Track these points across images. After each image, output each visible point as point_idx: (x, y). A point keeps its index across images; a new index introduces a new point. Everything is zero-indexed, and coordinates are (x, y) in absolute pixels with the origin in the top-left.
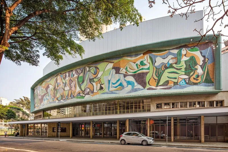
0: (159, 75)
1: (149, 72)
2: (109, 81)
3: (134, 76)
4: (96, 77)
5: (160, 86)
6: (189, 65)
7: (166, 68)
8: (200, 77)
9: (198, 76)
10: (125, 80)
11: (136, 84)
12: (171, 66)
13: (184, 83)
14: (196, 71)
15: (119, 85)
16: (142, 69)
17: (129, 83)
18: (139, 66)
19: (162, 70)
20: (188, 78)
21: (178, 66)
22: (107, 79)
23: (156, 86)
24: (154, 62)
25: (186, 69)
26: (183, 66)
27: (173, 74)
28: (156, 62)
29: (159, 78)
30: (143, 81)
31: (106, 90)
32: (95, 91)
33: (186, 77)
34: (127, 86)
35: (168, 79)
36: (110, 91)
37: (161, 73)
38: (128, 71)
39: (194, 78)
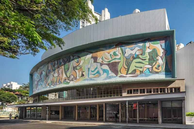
0: (129, 64)
1: (120, 62)
2: (89, 69)
3: (108, 65)
4: (78, 65)
5: (129, 74)
6: (152, 56)
7: (134, 58)
8: (161, 66)
9: (159, 66)
10: (101, 69)
11: (110, 72)
12: (138, 57)
13: (148, 72)
14: (157, 61)
15: (96, 73)
16: (115, 59)
17: (105, 71)
18: (113, 56)
19: (130, 60)
20: (151, 68)
21: (144, 56)
22: (87, 67)
24: (124, 53)
25: (149, 59)
26: (147, 57)
27: (139, 64)
28: (125, 53)
29: (128, 67)
30: (115, 69)
31: (86, 77)
32: (78, 78)
33: (150, 66)
34: (103, 74)
35: (135, 68)
36: (90, 78)
37: (130, 63)
38: (103, 60)
39: (156, 68)
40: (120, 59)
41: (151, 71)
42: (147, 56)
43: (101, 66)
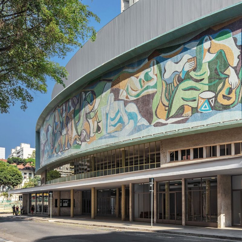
0: (171, 96)
1: (156, 92)
2: (107, 114)
3: (136, 102)
4: (92, 110)
5: (172, 117)
6: (216, 70)
7: (181, 81)
8: (234, 91)
9: (230, 91)
10: (126, 111)
11: (139, 117)
12: (188, 77)
13: (208, 108)
14: (227, 80)
15: (118, 122)
16: (147, 88)
17: (131, 116)
18: (144, 82)
19: (174, 85)
20: (213, 97)
21: (199, 73)
22: (105, 112)
23: (165, 118)
24: (163, 72)
25: (210, 78)
26: (205, 73)
27: (190, 91)
28: (165, 71)
29: (170, 103)
30: (148, 110)
31: (103, 132)
32: (92, 135)
33: (211, 95)
34: (129, 122)
35: (183, 103)
36: (108, 134)
37: (172, 92)
38: (128, 94)
39: (224, 96)
40: (155, 86)
41: (213, 105)
42: (205, 71)
43: (125, 106)
